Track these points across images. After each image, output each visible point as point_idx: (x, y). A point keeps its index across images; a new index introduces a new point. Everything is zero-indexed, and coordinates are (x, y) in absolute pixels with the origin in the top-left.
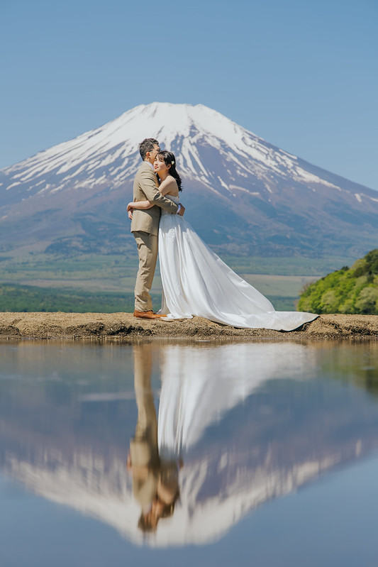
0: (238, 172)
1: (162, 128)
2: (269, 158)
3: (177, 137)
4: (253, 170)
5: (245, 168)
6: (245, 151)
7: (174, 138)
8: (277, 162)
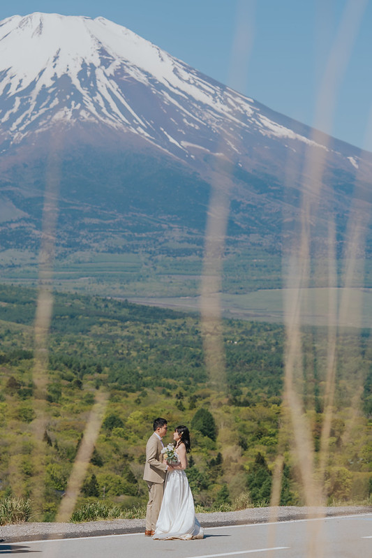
0: (185, 121)
1: (58, 53)
2: (218, 100)
3: (84, 65)
4: (204, 119)
5: (191, 115)
6: (182, 89)
7: (80, 68)
8: (230, 106)
